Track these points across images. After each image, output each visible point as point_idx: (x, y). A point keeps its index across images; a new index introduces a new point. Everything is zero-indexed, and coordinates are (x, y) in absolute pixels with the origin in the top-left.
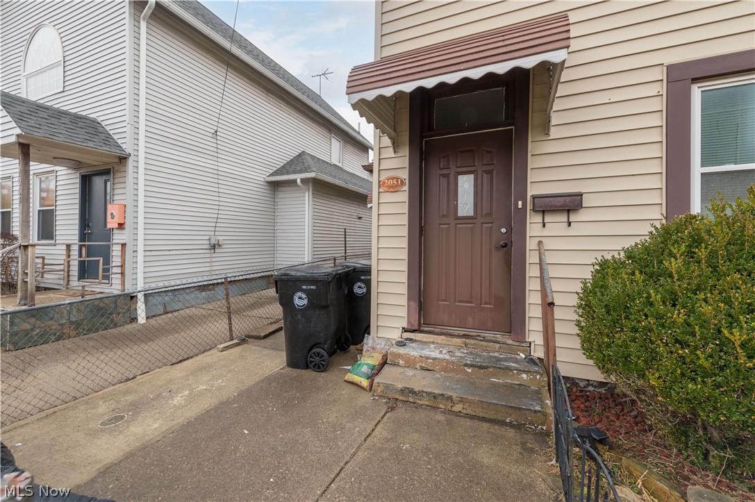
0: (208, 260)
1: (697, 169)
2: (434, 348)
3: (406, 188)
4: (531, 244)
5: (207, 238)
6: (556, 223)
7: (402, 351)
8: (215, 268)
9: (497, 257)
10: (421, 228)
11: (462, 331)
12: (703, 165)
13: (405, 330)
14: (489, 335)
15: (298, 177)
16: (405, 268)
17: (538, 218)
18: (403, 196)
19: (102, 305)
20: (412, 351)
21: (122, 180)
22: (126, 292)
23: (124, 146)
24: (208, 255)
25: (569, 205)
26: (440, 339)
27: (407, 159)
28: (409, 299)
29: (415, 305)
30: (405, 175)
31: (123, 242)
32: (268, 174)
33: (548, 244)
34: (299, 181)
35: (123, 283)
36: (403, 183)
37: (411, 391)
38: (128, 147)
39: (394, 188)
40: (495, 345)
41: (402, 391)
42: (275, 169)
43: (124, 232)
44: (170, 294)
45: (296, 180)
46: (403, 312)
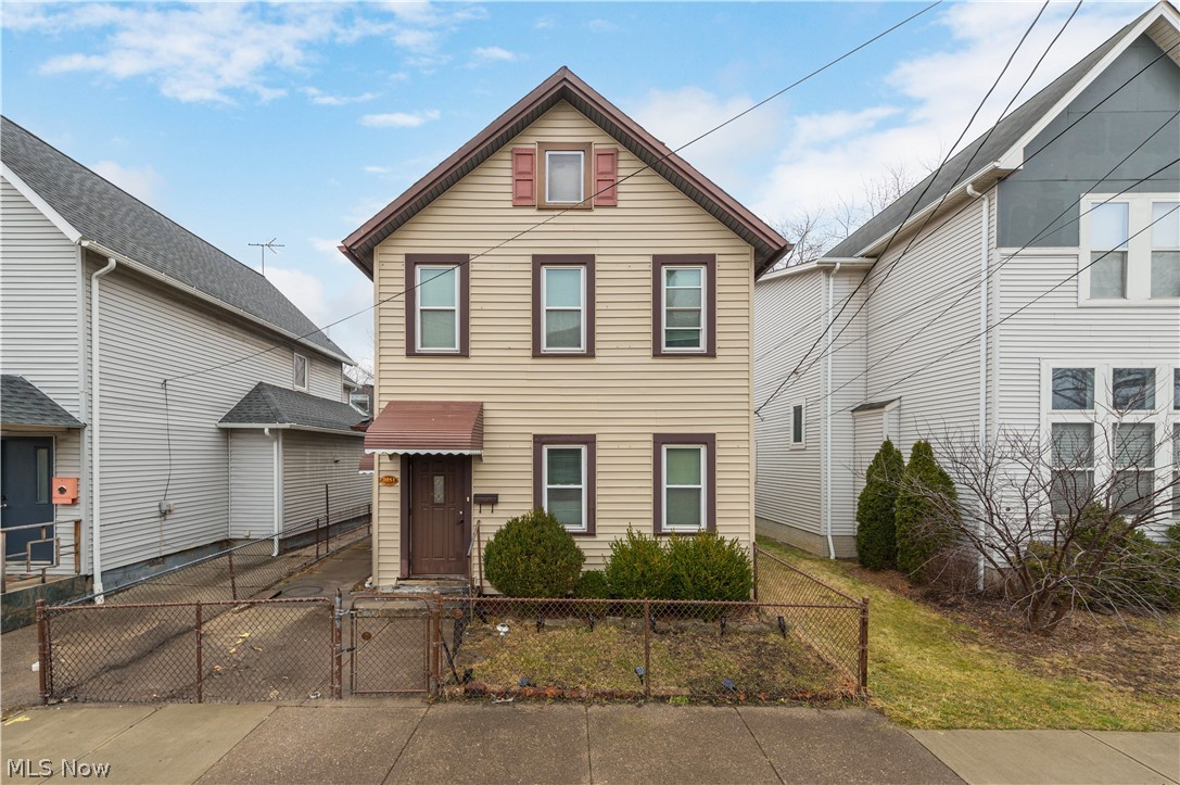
0: (158, 529)
1: (546, 486)
2: (418, 587)
3: (399, 484)
4: (474, 523)
5: (157, 504)
6: (486, 509)
7: (397, 591)
8: (166, 538)
9: (458, 528)
10: (409, 510)
11: (436, 576)
12: (549, 483)
13: (399, 579)
14: (452, 577)
15: (266, 427)
16: (398, 530)
17: (478, 508)
18: (397, 489)
19: (61, 587)
20: (405, 591)
21: (76, 452)
22: (82, 573)
23: (76, 415)
24: (159, 524)
25: (492, 500)
26: (422, 582)
27: (399, 465)
28: (401, 558)
29: (406, 562)
30: (398, 476)
31: (78, 518)
32: (220, 419)
33: (483, 522)
34: (266, 431)
35: (77, 563)
36: (396, 481)
37: (403, 610)
38: (81, 417)
39: (390, 482)
40: (455, 582)
41: (398, 612)
42: (228, 411)
43: (77, 507)
44: (122, 571)
45: (263, 429)
46: (398, 568)
